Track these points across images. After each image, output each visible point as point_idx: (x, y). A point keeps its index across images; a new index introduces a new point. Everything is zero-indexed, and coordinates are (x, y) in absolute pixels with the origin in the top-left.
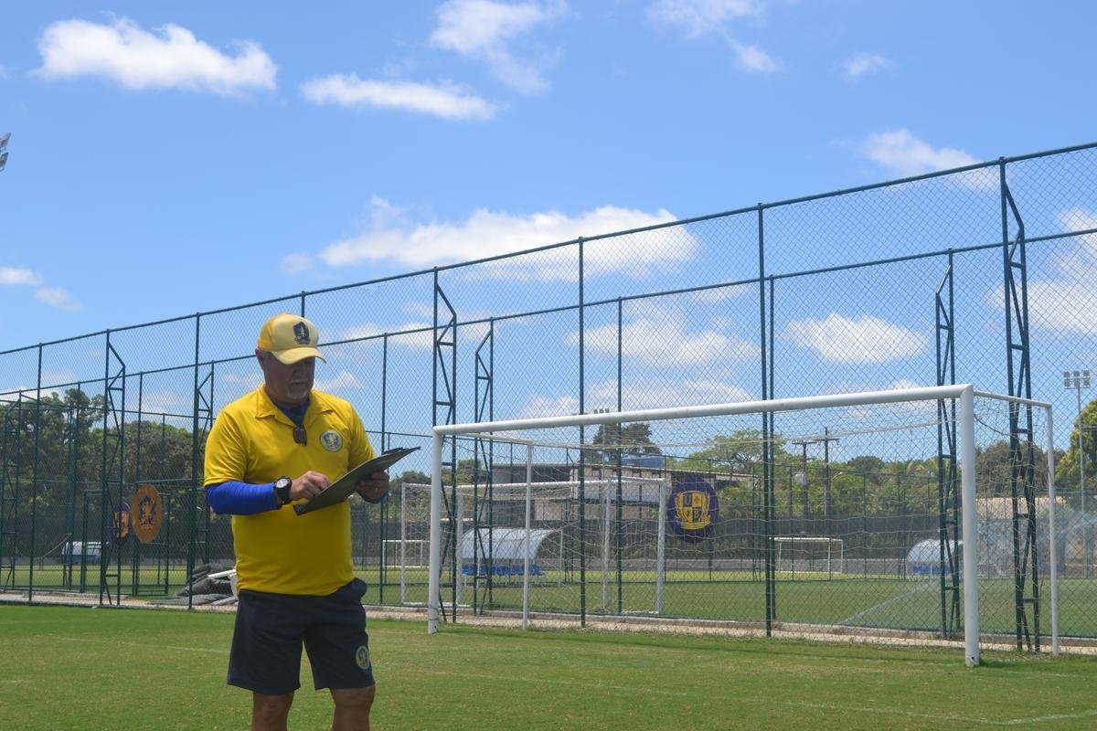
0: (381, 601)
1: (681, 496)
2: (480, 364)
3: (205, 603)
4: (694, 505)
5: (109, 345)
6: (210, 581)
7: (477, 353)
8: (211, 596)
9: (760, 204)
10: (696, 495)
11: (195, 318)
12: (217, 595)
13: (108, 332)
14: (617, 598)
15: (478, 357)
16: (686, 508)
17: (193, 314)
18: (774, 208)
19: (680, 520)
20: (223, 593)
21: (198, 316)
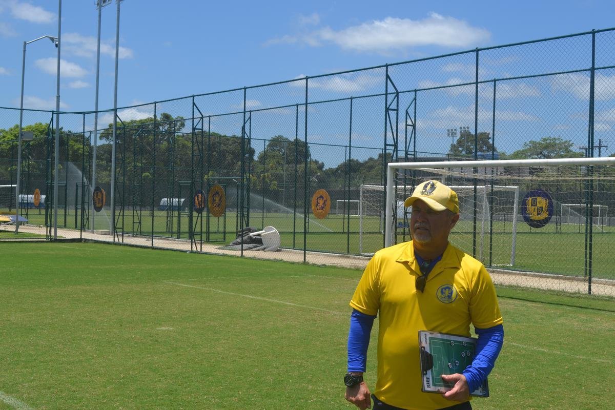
0: (348, 252)
1: (530, 199)
2: (408, 117)
3: (248, 249)
4: (538, 205)
5: (194, 104)
6: (251, 237)
7: (407, 111)
8: (251, 245)
9: (593, 30)
10: (539, 199)
11: (244, 90)
12: (254, 245)
13: (193, 96)
14: (489, 258)
15: (407, 113)
16: (533, 207)
17: (241, 87)
18: (602, 33)
19: (529, 214)
20: (258, 244)
21: (245, 89)
